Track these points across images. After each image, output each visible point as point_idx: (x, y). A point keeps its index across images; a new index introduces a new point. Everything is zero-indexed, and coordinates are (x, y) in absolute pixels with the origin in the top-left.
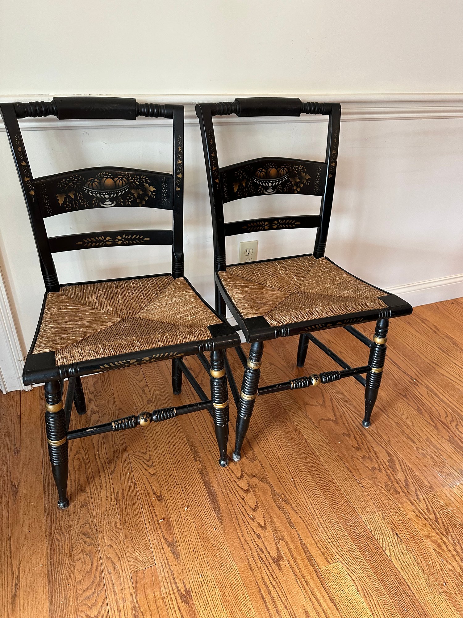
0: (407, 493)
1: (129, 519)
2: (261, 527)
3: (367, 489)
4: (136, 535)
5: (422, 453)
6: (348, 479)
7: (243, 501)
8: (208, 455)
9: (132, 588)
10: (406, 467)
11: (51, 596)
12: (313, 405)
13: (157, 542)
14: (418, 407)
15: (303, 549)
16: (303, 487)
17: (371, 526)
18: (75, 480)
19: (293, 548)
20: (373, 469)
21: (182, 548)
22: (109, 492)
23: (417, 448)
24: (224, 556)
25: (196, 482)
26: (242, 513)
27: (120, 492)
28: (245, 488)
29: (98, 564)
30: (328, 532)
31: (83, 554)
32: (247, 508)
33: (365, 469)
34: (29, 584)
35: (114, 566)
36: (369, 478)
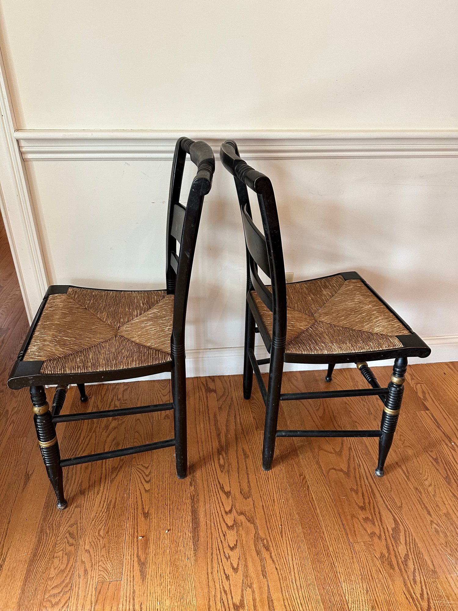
0: (403, 570)
1: (113, 529)
2: (233, 568)
3: (358, 555)
4: (114, 546)
5: (435, 528)
6: (341, 539)
7: (223, 537)
8: (204, 482)
9: (93, 597)
10: (411, 540)
11: (24, 585)
12: (328, 452)
13: (130, 558)
14: (448, 475)
15: (268, 603)
16: (289, 536)
17: (350, 597)
18: (79, 481)
19: (258, 600)
20: (373, 534)
21: (150, 570)
22: (103, 498)
23: (432, 521)
24: (188, 589)
25: (184, 507)
26: (219, 550)
27: (113, 501)
28: (230, 524)
29: (72, 565)
30: (301, 592)
31: (63, 552)
32: (225, 545)
33: (363, 532)
34: (11, 569)
35: (86, 570)
36: (364, 543)
